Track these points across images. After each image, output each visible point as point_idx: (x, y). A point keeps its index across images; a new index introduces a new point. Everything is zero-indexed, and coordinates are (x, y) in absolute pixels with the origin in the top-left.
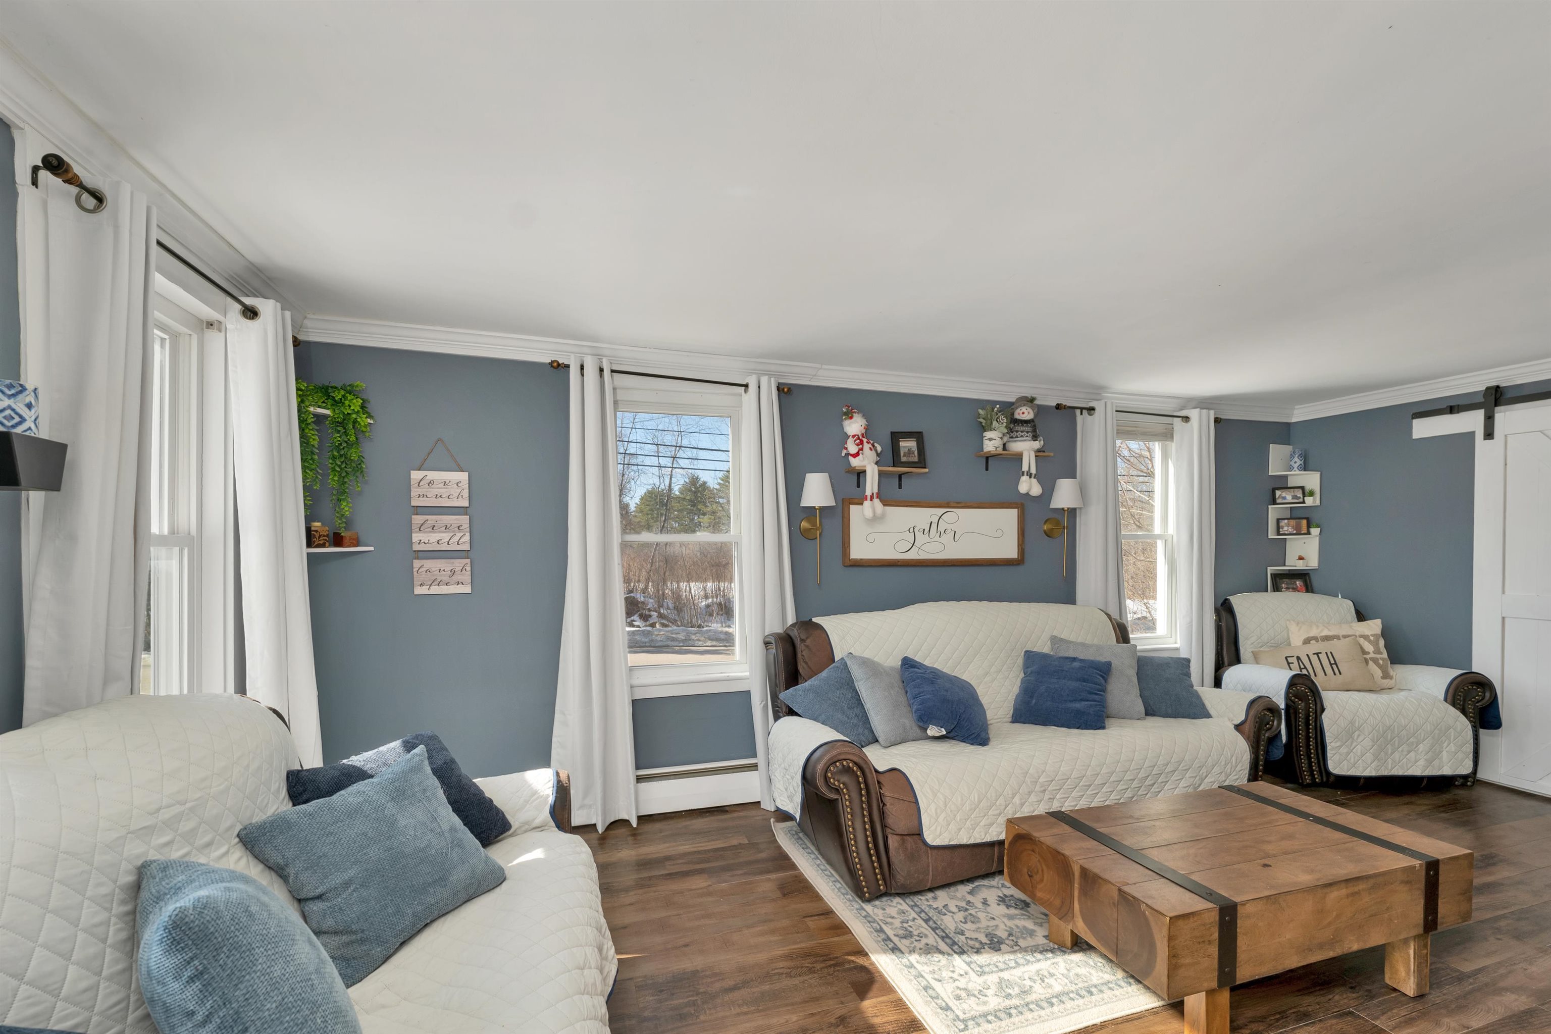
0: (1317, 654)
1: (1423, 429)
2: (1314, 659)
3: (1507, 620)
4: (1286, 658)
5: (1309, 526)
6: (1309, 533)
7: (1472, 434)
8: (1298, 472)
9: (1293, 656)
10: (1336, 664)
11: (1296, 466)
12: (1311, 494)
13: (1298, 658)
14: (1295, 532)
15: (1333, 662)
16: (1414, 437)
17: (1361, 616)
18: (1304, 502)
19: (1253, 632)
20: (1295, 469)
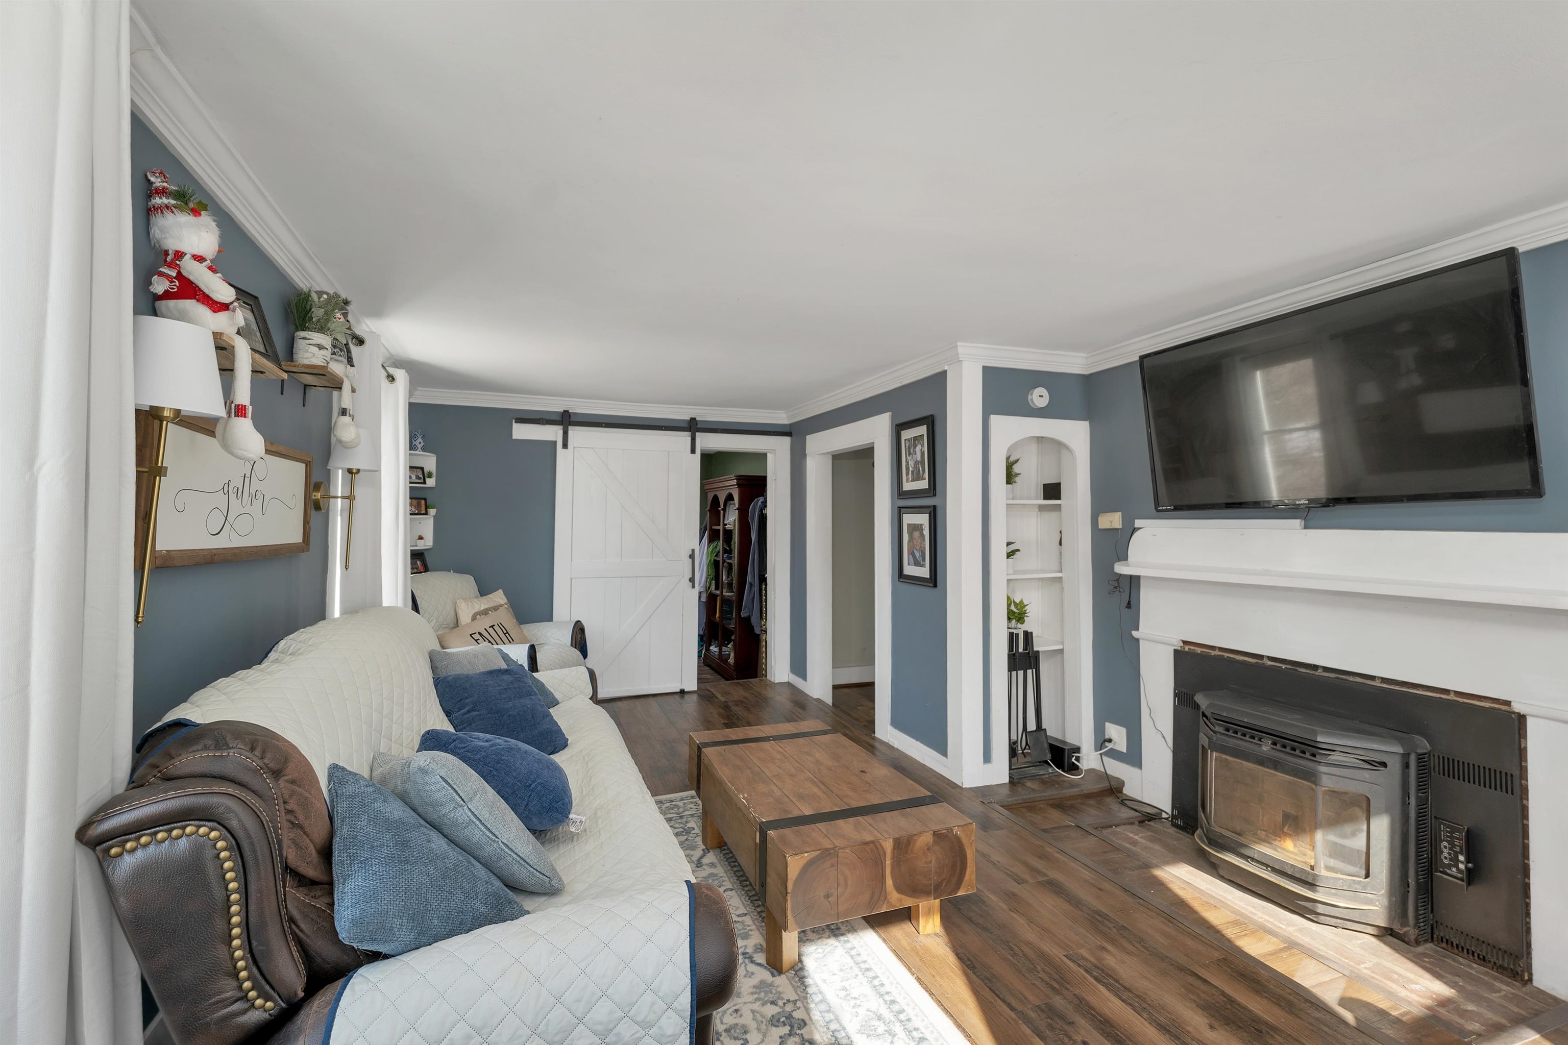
0: (492, 627)
1: (521, 432)
2: (491, 630)
3: (573, 580)
4: (471, 635)
5: (427, 507)
6: (426, 513)
7: (555, 443)
8: (421, 453)
9: (475, 633)
10: (508, 633)
11: (420, 446)
12: (430, 476)
13: (480, 634)
14: (417, 512)
15: (505, 632)
16: (514, 437)
17: (483, 592)
18: (424, 483)
19: (432, 616)
20: (420, 449)
